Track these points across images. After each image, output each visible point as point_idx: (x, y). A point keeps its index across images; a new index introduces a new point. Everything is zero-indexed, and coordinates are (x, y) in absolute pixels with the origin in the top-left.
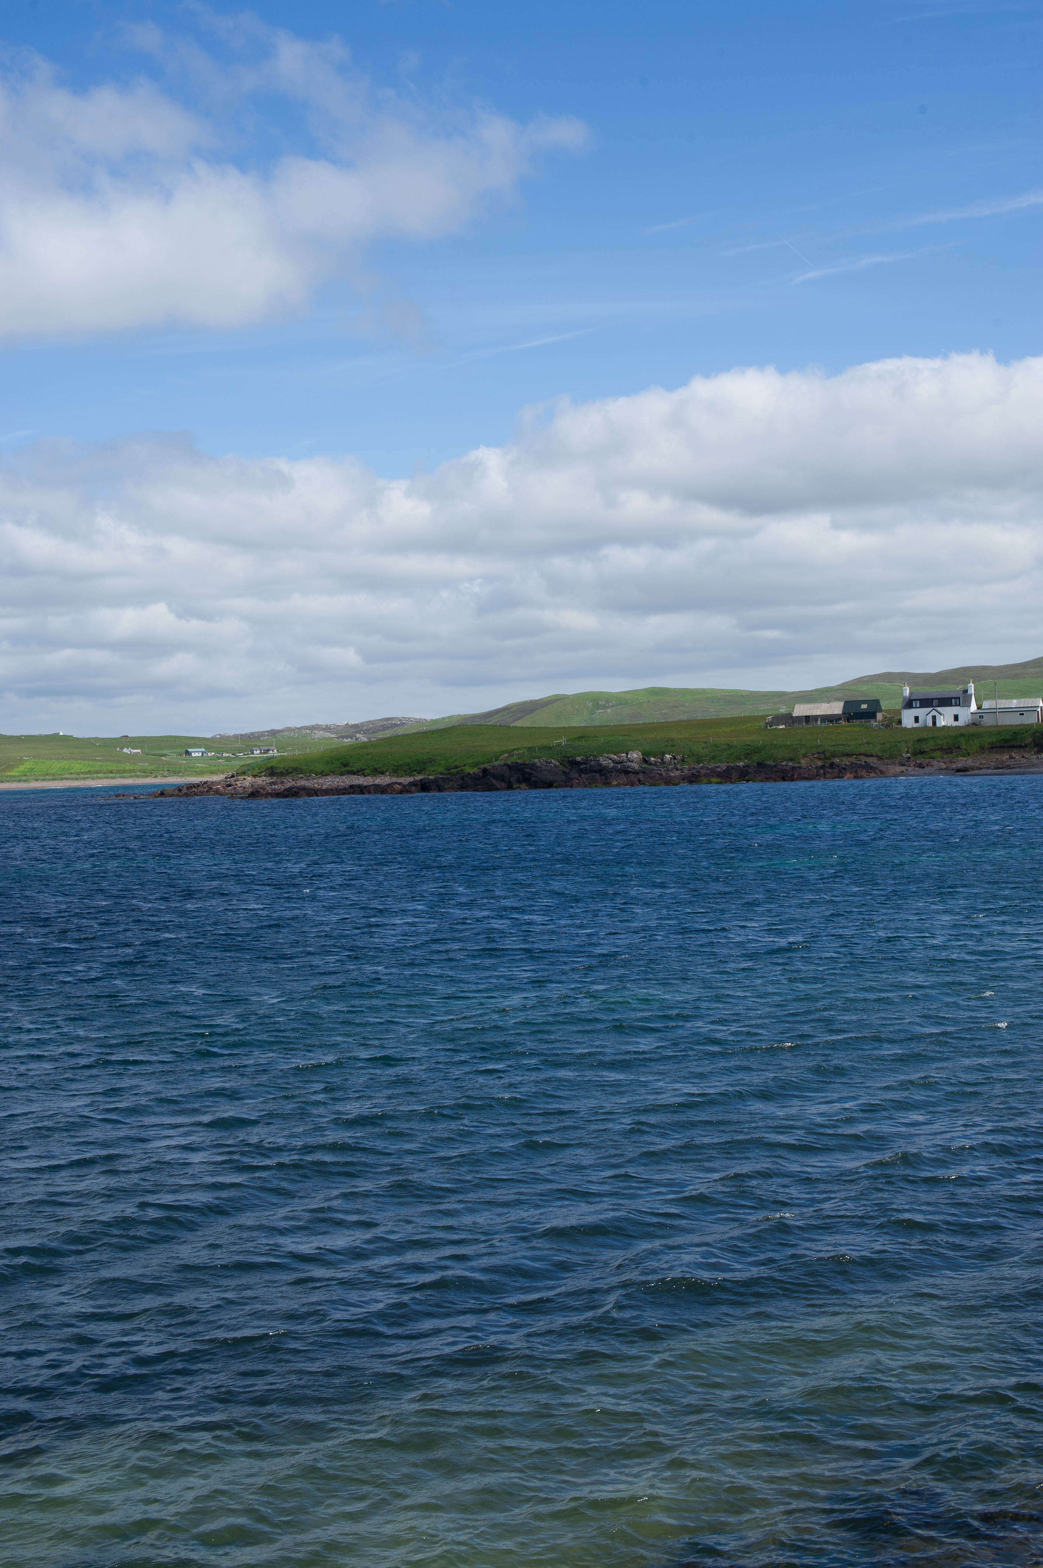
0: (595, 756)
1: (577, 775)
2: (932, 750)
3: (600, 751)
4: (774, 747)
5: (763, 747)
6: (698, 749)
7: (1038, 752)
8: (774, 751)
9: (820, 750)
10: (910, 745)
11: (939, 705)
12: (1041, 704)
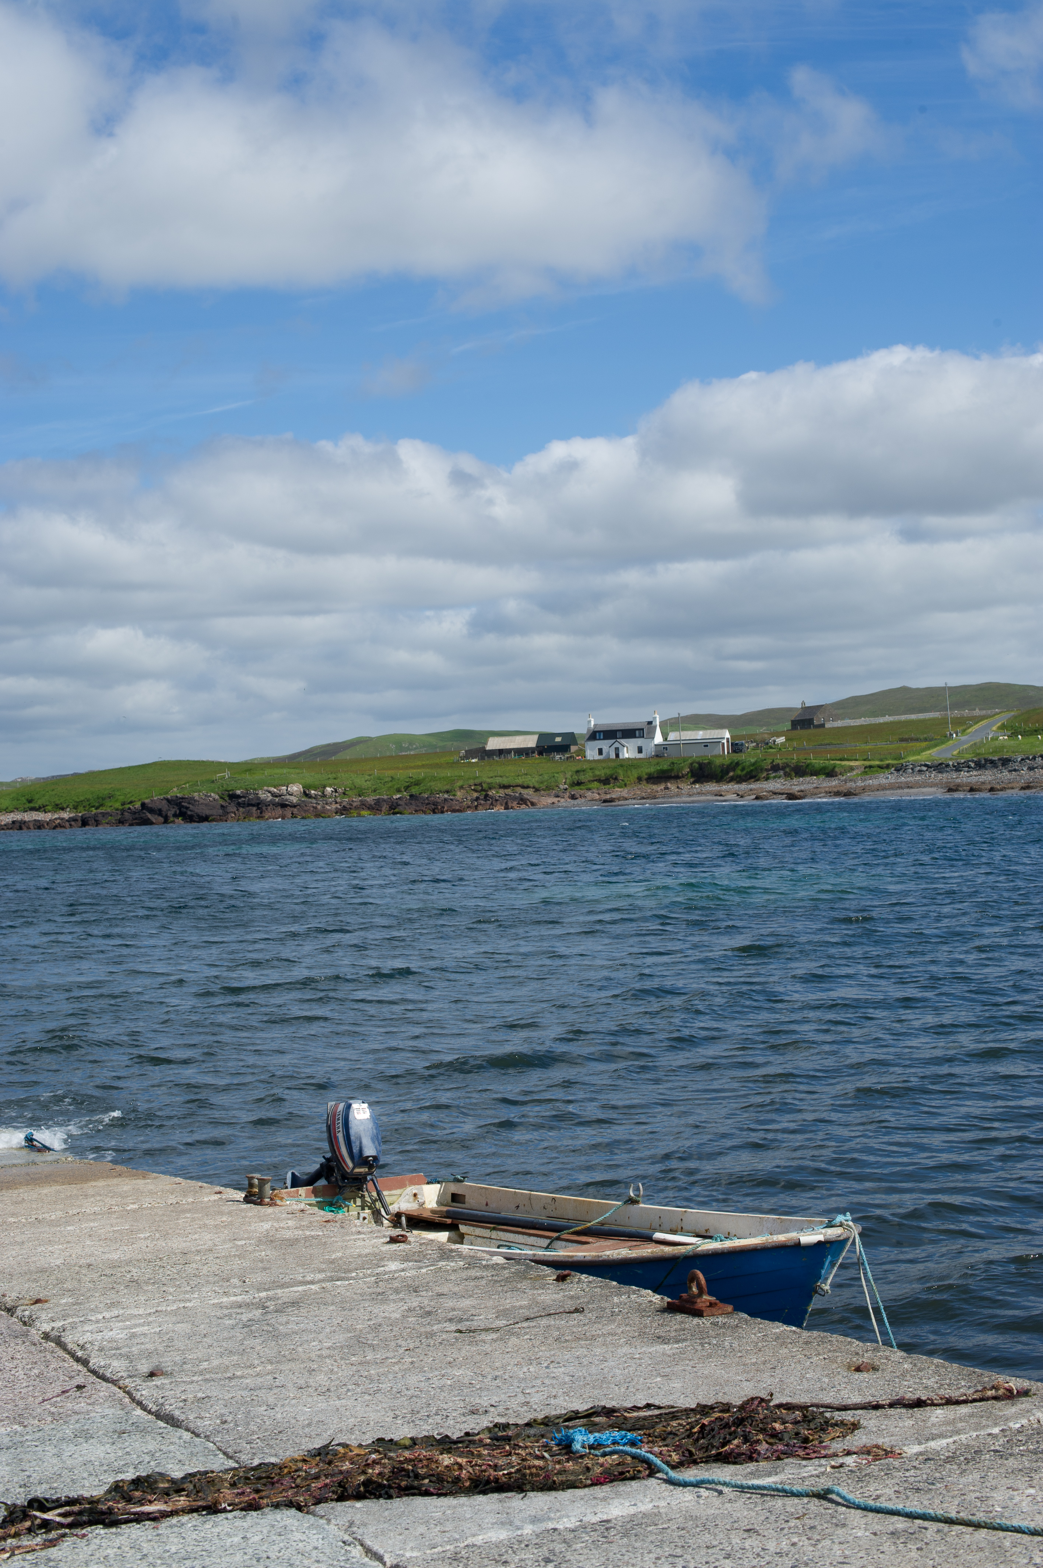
0: (255, 789)
1: (235, 809)
2: (589, 781)
3: (261, 784)
4: (434, 779)
5: (424, 779)
6: (361, 781)
7: (694, 783)
8: (432, 783)
9: (477, 781)
10: (568, 775)
11: (623, 737)
12: (727, 735)
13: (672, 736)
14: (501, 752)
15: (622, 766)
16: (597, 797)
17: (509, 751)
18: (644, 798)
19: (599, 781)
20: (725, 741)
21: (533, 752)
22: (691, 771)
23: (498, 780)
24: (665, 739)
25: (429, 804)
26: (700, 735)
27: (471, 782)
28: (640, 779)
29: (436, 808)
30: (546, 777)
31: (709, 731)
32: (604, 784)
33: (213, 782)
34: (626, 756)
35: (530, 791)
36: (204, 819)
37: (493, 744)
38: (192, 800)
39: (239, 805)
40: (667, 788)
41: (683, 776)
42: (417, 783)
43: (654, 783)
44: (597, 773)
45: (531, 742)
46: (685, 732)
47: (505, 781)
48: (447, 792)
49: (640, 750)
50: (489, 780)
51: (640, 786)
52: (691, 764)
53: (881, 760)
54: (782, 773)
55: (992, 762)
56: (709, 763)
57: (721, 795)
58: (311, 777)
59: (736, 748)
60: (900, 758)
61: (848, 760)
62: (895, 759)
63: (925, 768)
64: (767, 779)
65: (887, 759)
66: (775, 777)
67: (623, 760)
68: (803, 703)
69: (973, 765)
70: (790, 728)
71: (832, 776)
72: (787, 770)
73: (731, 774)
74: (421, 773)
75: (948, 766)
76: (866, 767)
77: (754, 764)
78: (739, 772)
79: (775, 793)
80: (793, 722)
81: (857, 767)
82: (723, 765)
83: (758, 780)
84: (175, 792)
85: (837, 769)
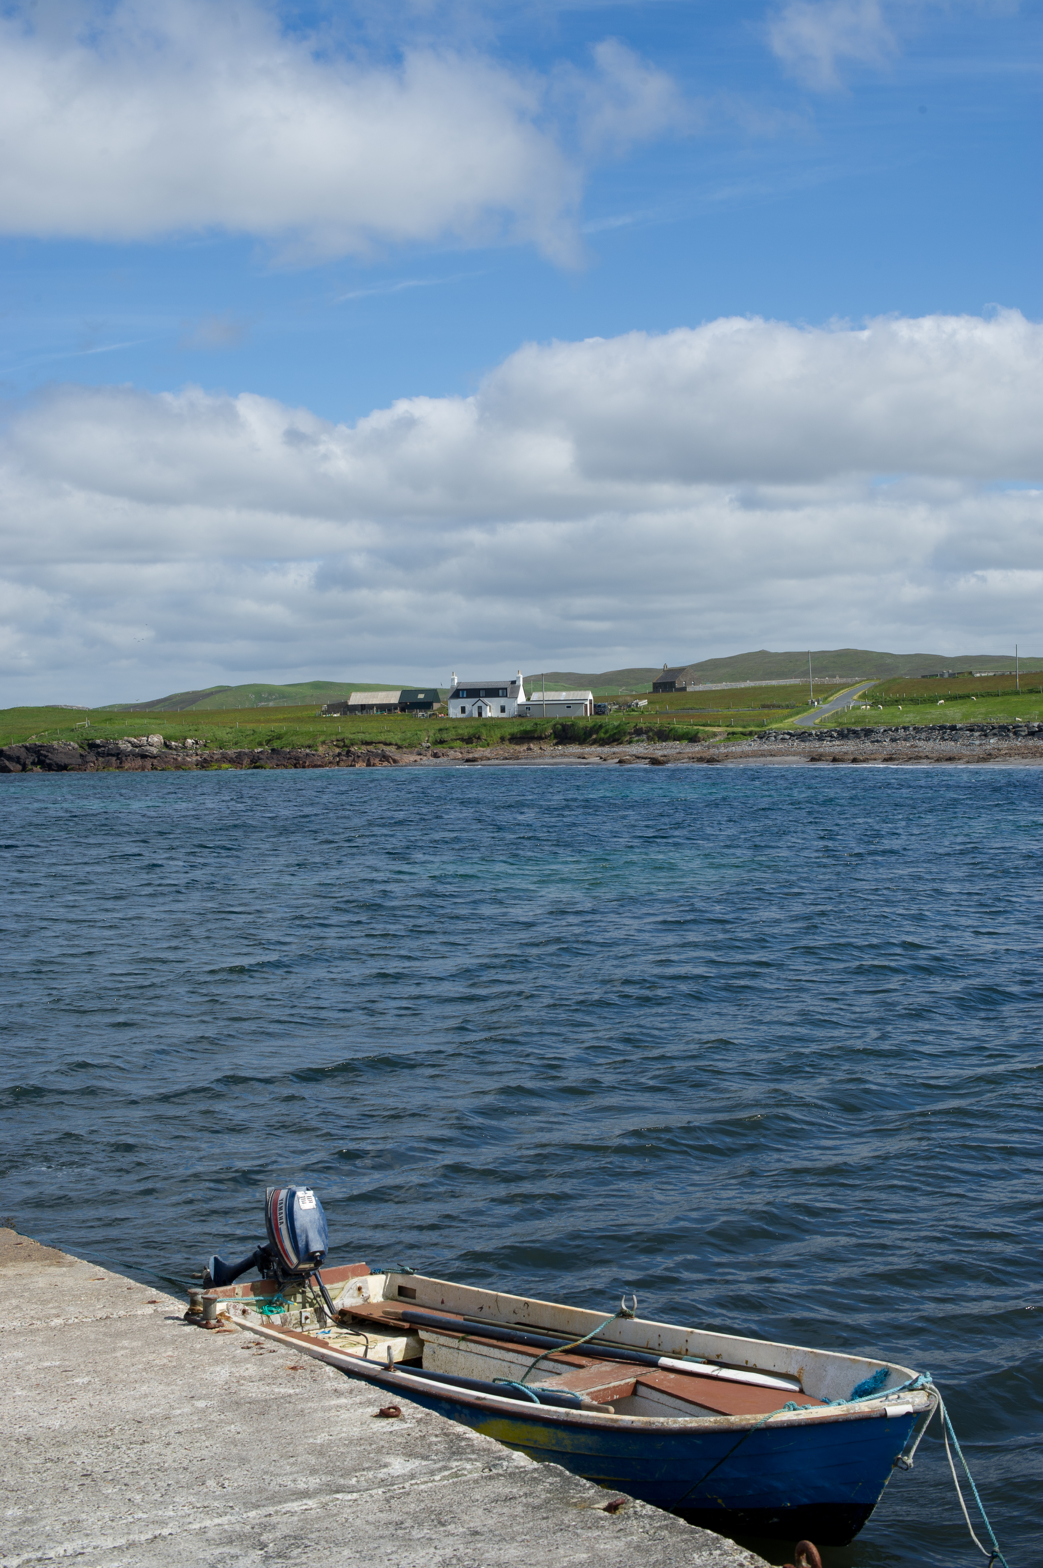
0: (115, 739)
1: (94, 759)
2: (452, 740)
3: (122, 734)
4: (296, 733)
5: (286, 733)
6: (222, 734)
7: (557, 744)
8: (294, 738)
9: (340, 737)
10: (431, 734)
11: (486, 696)
12: (591, 697)
13: (535, 696)
14: (363, 707)
15: (485, 725)
16: (460, 756)
17: (371, 707)
18: (507, 759)
19: (462, 740)
20: (588, 703)
21: (396, 709)
22: (554, 732)
23: (361, 736)
24: (528, 699)
25: (289, 759)
26: (563, 696)
27: (334, 738)
28: (502, 739)
29: (297, 763)
30: (409, 735)
31: (572, 692)
32: (467, 743)
33: (72, 730)
34: (489, 714)
35: (393, 748)
36: (62, 768)
37: (356, 699)
38: (50, 749)
39: (98, 754)
40: (529, 749)
41: (546, 738)
42: (279, 737)
43: (517, 744)
44: (460, 731)
45: (393, 698)
46: (549, 693)
47: (368, 738)
48: (309, 747)
49: (503, 709)
50: (352, 736)
51: (502, 746)
52: (555, 725)
53: (744, 727)
54: (644, 737)
55: (855, 732)
56: (572, 725)
57: (584, 758)
58: (172, 728)
59: (599, 709)
60: (763, 725)
61: (710, 726)
62: (758, 726)
63: (788, 737)
64: (630, 742)
65: (749, 726)
66: (638, 741)
67: (486, 719)
68: (665, 665)
69: (835, 735)
70: (651, 690)
71: (695, 742)
72: (651, 734)
73: (594, 736)
74: (283, 727)
75: (810, 734)
76: (729, 734)
77: (617, 727)
78: (602, 735)
79: (638, 758)
80: (654, 684)
81: (720, 733)
82: (586, 727)
83: (621, 743)
84: (34, 740)
85: (700, 735)
